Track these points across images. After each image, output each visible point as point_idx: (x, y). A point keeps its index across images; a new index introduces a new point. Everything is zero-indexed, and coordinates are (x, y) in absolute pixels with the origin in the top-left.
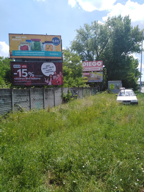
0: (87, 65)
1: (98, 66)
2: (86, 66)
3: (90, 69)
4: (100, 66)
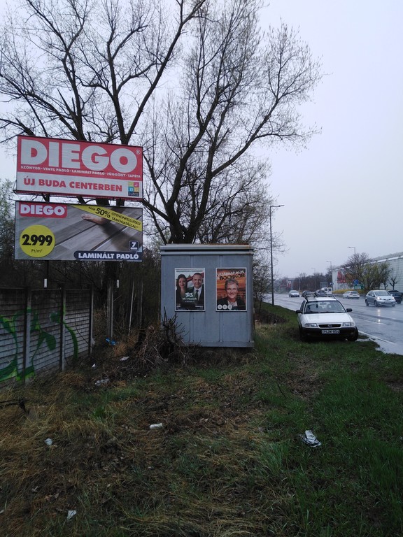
1: (116, 172)
2: (46, 163)
3: (67, 184)
4: (130, 173)
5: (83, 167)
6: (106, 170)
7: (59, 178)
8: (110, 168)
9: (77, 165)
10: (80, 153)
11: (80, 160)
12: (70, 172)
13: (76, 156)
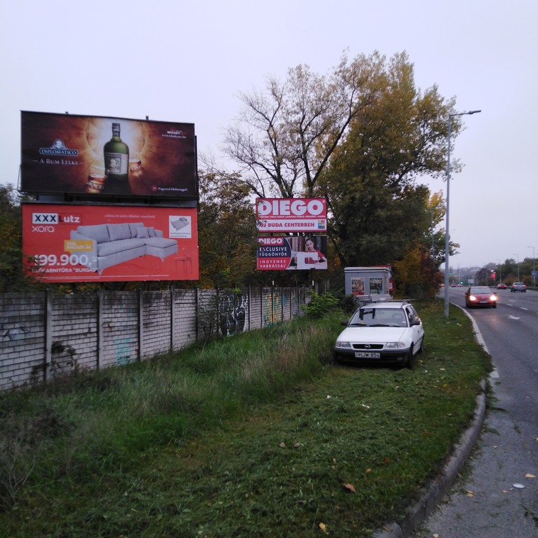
1: (311, 215)
2: (271, 213)
3: (283, 225)
4: (319, 215)
5: (292, 214)
6: (305, 215)
7: (279, 222)
8: (307, 213)
9: (288, 213)
10: (290, 205)
11: (290, 210)
12: (285, 218)
13: (288, 208)
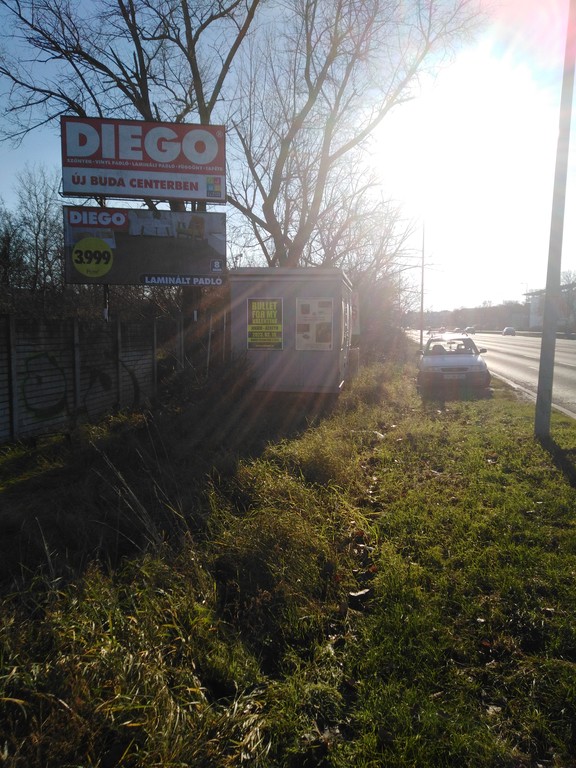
0: (108, 152)
2: (98, 154)
3: (127, 182)
4: (210, 165)
5: (147, 158)
6: (177, 162)
7: (117, 174)
8: (182, 158)
9: (139, 156)
10: (143, 138)
11: (143, 149)
12: (131, 166)
13: (137, 143)
